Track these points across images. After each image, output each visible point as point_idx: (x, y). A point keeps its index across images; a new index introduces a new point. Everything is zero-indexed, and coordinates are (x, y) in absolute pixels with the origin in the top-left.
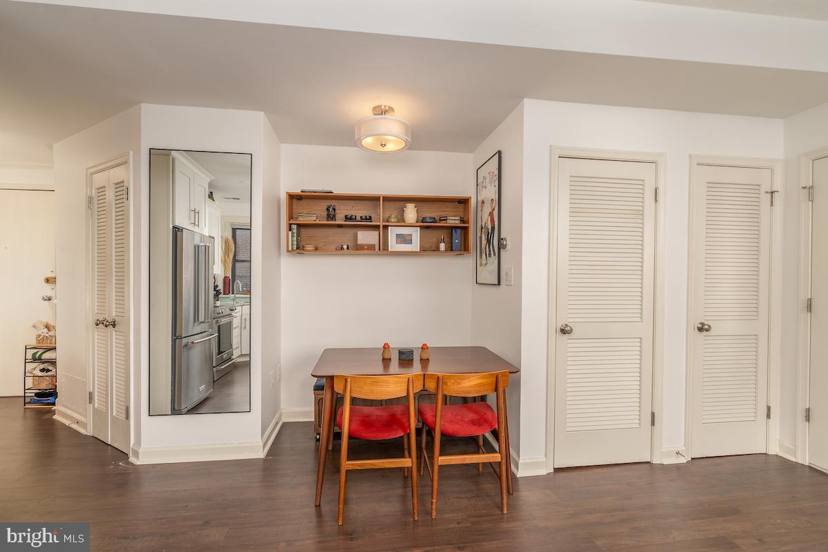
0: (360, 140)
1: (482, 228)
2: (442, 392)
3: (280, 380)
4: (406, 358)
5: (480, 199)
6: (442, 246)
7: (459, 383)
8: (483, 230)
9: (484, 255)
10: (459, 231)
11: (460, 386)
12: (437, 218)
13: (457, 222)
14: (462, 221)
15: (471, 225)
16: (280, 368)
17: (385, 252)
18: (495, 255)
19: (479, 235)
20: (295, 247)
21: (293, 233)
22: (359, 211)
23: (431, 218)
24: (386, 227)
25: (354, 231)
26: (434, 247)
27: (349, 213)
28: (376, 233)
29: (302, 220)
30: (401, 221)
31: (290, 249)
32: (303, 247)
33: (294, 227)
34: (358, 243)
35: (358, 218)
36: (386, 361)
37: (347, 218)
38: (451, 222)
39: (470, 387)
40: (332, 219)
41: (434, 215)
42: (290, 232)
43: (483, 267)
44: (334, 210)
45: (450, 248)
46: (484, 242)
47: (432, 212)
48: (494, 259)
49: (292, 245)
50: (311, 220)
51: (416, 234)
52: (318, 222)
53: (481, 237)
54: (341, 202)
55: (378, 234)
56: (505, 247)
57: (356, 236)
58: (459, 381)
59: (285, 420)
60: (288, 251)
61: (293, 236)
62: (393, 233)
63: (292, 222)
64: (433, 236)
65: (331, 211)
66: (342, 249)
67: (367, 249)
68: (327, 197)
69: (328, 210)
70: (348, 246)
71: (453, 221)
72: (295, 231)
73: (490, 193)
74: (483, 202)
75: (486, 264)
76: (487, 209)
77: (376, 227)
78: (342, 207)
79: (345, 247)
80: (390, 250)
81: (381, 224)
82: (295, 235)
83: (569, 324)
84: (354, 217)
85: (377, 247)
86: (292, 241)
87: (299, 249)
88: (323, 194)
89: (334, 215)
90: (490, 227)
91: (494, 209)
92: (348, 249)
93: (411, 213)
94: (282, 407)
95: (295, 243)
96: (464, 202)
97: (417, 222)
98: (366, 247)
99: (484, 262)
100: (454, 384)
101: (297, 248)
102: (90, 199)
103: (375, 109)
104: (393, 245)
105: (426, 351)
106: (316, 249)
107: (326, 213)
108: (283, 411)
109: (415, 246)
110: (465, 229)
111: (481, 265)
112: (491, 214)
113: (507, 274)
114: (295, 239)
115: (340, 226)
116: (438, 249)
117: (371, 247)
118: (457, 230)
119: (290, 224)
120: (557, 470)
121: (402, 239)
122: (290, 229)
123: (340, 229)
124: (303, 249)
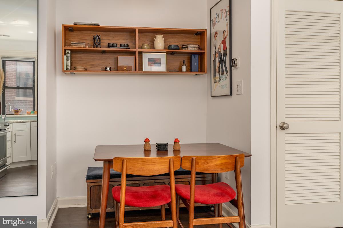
1: (215, 53)
2: (195, 170)
3: (56, 174)
4: (162, 149)
5: (213, 31)
6: (184, 68)
7: (208, 163)
8: (217, 55)
9: (217, 74)
10: (197, 57)
11: (209, 165)
12: (180, 46)
13: (195, 49)
14: (200, 48)
15: (207, 51)
16: (56, 164)
17: (140, 72)
18: (227, 72)
19: (213, 59)
20: (69, 68)
21: (67, 57)
22: (120, 41)
23: (175, 46)
24: (141, 53)
25: (115, 56)
26: (177, 69)
27: (111, 42)
28: (133, 58)
29: (74, 47)
30: (152, 49)
31: (65, 69)
32: (75, 68)
33: (68, 52)
34: (119, 65)
35: (119, 46)
36: (147, 152)
37: (109, 46)
38: (191, 49)
39: (216, 165)
40: (97, 46)
41: (177, 44)
42: (65, 56)
43: (217, 83)
44: (99, 39)
45: (190, 69)
46: (217, 64)
47: (176, 42)
48: (227, 76)
49: (67, 66)
50: (81, 46)
51: (163, 58)
52: (87, 48)
53: (214, 61)
54: (104, 33)
55: (134, 59)
56: (236, 66)
57: (117, 60)
58: (208, 161)
59: (60, 206)
60: (64, 71)
61: (67, 59)
62: (146, 57)
63: (66, 48)
64: (177, 60)
65: (97, 41)
66: (105, 70)
67: (126, 70)
68: (94, 29)
69: (94, 39)
70: (110, 67)
71: (192, 48)
72: (69, 55)
73: (222, 26)
74: (216, 33)
75: (219, 81)
76: (220, 38)
77: (133, 53)
78: (105, 38)
79: (108, 69)
80: (143, 71)
81: (137, 50)
82: (69, 58)
83: (286, 122)
84: (115, 45)
85: (133, 68)
86: (67, 63)
87: (72, 70)
88: (91, 26)
89: (100, 44)
90: (222, 52)
91: (226, 38)
92: (110, 70)
93: (160, 42)
94: (57, 196)
95: (69, 65)
96: (200, 34)
97: (165, 49)
98: (125, 68)
99: (217, 79)
100: (204, 163)
101: (71, 69)
104: (146, 67)
105: (177, 143)
106: (86, 70)
107: (93, 42)
108: (59, 199)
109: (163, 68)
110: (202, 55)
111: (215, 82)
112: (224, 42)
113: (238, 86)
114: (69, 61)
115: (104, 52)
116: (180, 70)
117: (129, 69)
118: (196, 55)
119: (65, 50)
121: (153, 62)
122: (65, 54)
123: (104, 55)
124: (75, 69)
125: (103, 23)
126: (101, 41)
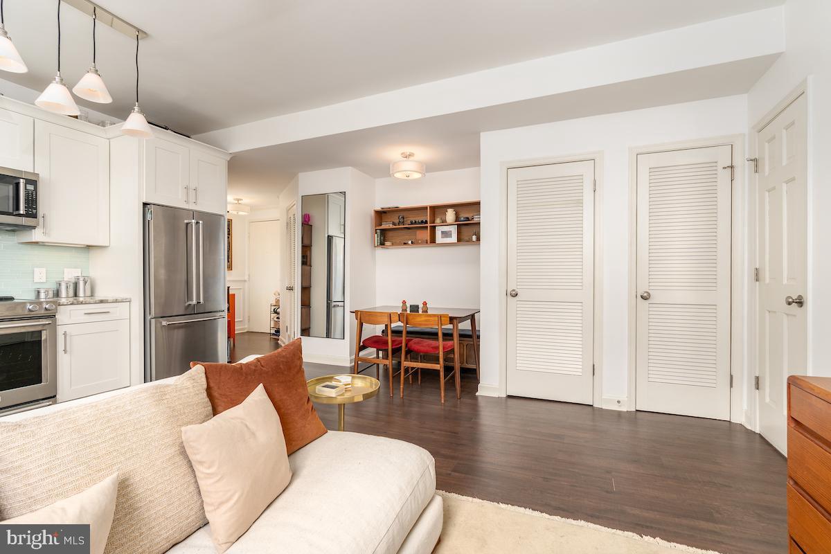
0: (393, 174)
6: (474, 238)
11: (415, 320)
12: (470, 218)
17: (433, 244)
23: (465, 218)
24: (433, 227)
25: (416, 231)
27: (414, 219)
29: (384, 227)
30: (444, 222)
31: (375, 244)
33: (379, 231)
34: (418, 239)
35: (417, 222)
37: (411, 223)
41: (467, 216)
42: (376, 235)
44: (403, 218)
49: (377, 242)
50: (389, 226)
51: (454, 230)
52: (394, 227)
57: (416, 234)
60: (375, 246)
61: (378, 236)
62: (439, 230)
63: (377, 228)
65: (401, 220)
66: (408, 244)
68: (396, 210)
69: (399, 219)
72: (379, 233)
79: (410, 242)
80: (437, 243)
81: (429, 225)
82: (380, 236)
83: (516, 290)
85: (428, 241)
87: (382, 244)
88: (394, 209)
89: (404, 222)
92: (412, 243)
93: (450, 215)
95: (379, 241)
97: (455, 221)
98: (423, 242)
100: (412, 319)
101: (380, 244)
102: (287, 223)
103: (402, 154)
104: (439, 239)
105: (426, 305)
106: (393, 245)
107: (398, 221)
109: (454, 239)
114: (379, 238)
115: (407, 229)
116: (472, 240)
117: (426, 242)
119: (376, 230)
120: (510, 397)
121: (445, 234)
122: (376, 233)
123: (410, 231)
124: (384, 244)
125: (402, 205)
126: (405, 219)
